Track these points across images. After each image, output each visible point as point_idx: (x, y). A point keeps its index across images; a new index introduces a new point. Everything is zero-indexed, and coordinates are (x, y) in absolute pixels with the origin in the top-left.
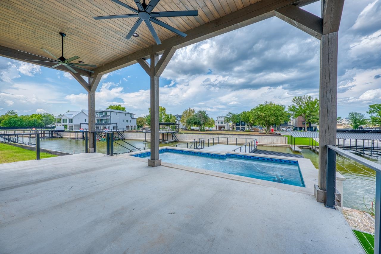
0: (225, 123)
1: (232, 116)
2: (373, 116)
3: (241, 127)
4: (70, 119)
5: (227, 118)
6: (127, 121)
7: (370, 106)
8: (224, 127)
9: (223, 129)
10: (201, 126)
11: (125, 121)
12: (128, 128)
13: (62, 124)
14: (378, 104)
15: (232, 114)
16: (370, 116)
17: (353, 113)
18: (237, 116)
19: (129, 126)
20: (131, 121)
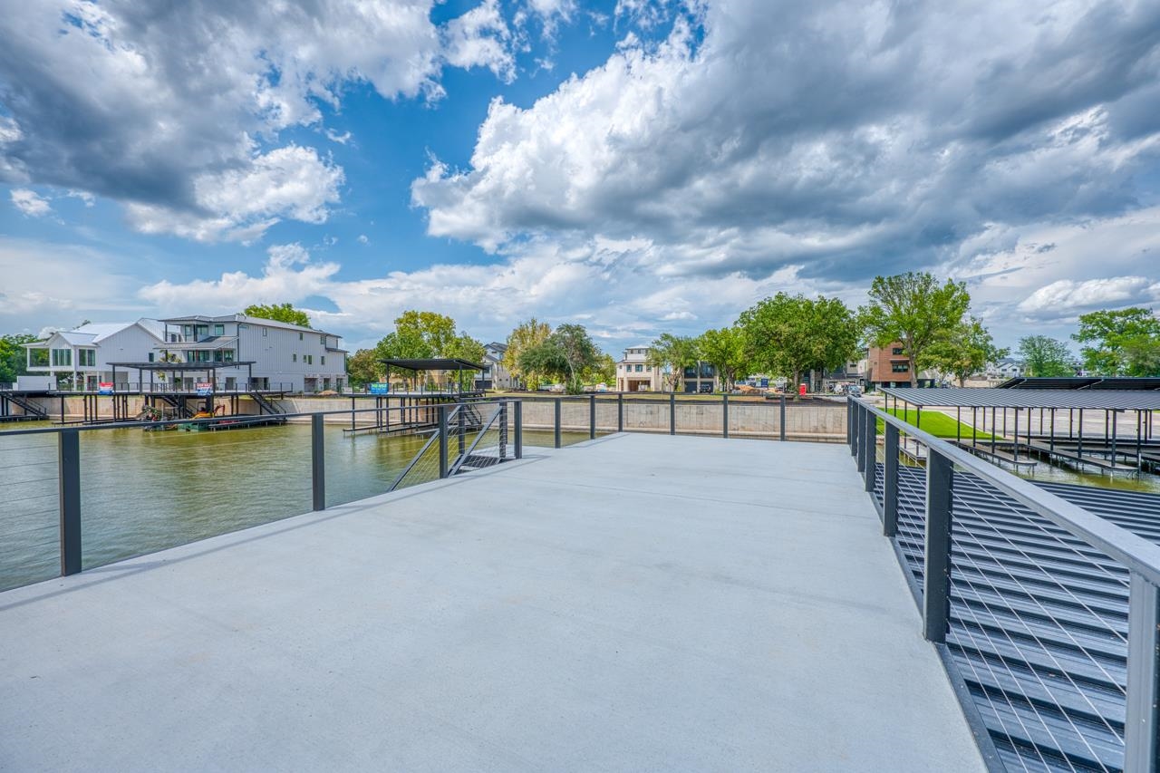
0: (649, 370)
1: (672, 345)
2: (1091, 347)
3: (702, 383)
4: (82, 353)
5: (657, 351)
6: (310, 360)
7: (1082, 318)
8: (647, 383)
9: (641, 388)
10: (568, 376)
11: (300, 358)
12: (314, 386)
13: (52, 368)
14: (1103, 312)
15: (672, 340)
16: (1083, 349)
17: (1032, 339)
18: (688, 346)
19: (318, 376)
20: (323, 358)
